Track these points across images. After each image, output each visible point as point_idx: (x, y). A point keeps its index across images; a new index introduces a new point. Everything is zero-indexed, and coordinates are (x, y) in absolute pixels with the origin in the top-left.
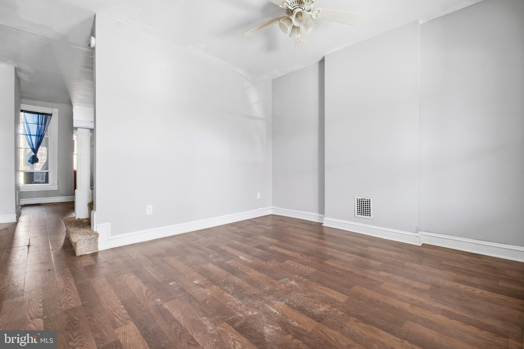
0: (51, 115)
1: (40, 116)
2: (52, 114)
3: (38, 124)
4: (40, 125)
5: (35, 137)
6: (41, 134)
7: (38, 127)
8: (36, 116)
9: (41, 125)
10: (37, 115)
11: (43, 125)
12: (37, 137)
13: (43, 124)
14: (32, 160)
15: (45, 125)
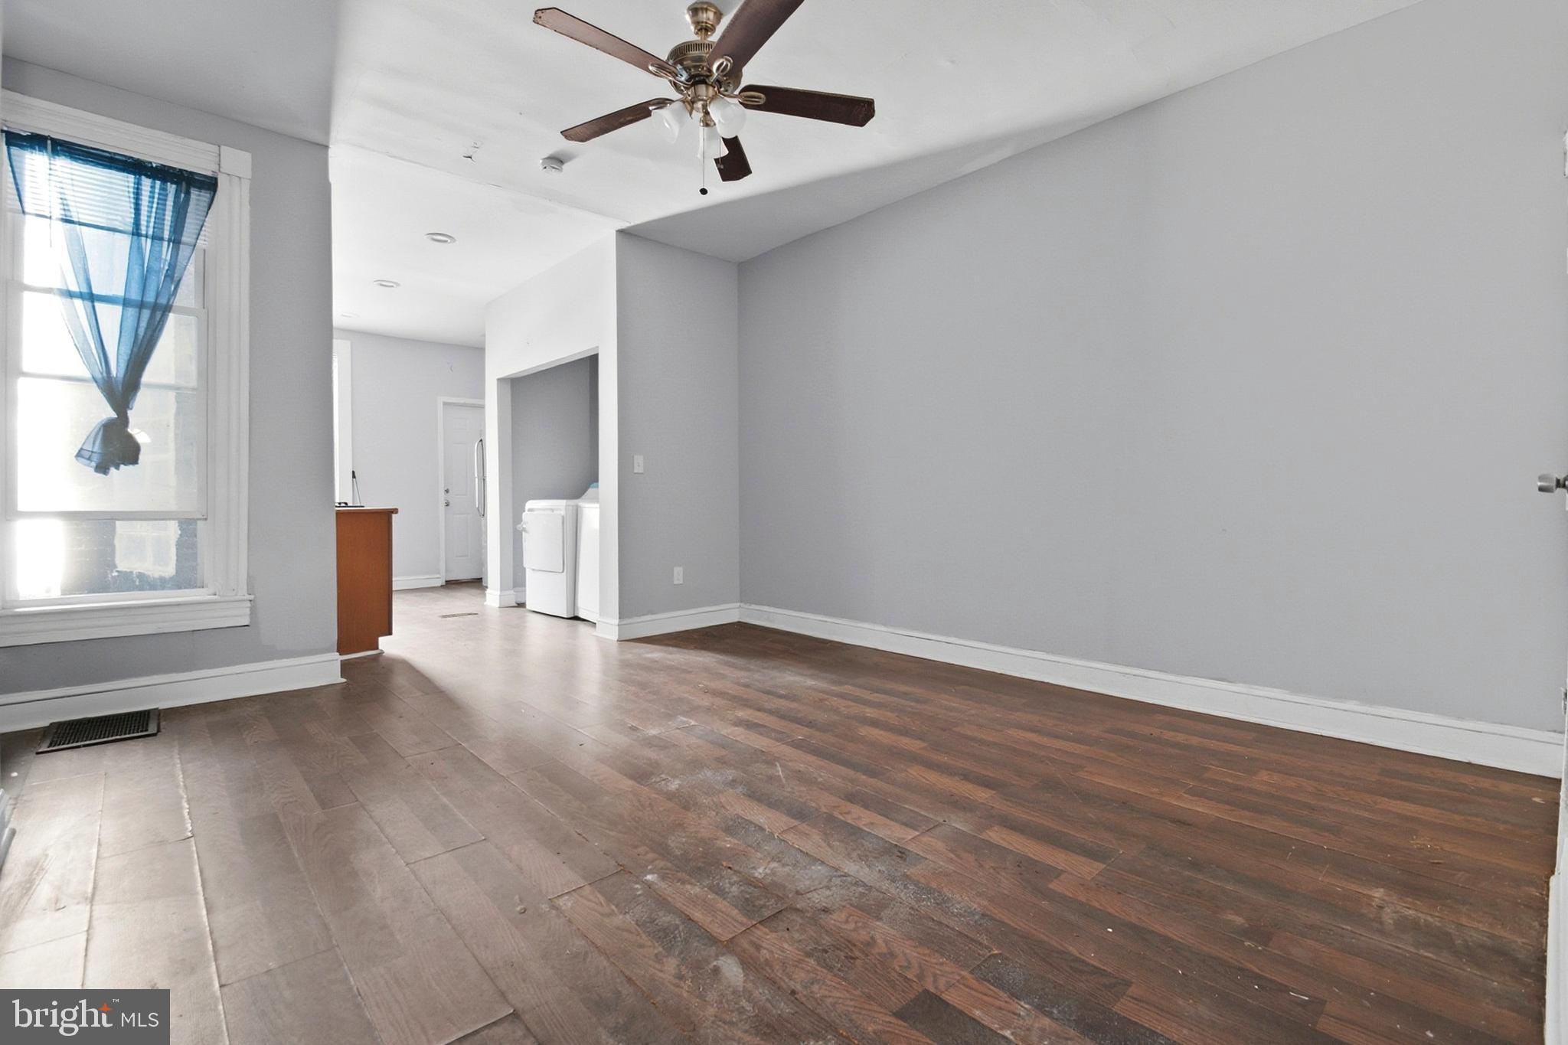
0: (210, 184)
1: (146, 183)
2: (215, 180)
3: (136, 233)
4: (149, 241)
5: (120, 308)
6: (150, 298)
7: (136, 251)
8: (124, 181)
9: (153, 238)
10: (131, 178)
11: (165, 244)
12: (131, 312)
13: (166, 235)
14: (96, 449)
15: (176, 241)
